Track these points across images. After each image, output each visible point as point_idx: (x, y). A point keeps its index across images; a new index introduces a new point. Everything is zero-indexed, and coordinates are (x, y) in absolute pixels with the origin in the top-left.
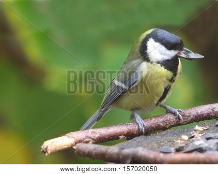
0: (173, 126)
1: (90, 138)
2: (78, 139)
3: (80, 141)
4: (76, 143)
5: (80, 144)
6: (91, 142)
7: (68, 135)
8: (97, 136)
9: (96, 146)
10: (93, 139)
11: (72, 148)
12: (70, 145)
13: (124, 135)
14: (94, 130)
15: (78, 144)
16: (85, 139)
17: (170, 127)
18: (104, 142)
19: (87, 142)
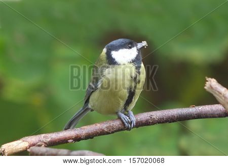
0: (116, 131)
1: (42, 142)
2: (32, 143)
3: (34, 145)
4: (30, 146)
5: (34, 147)
6: (43, 145)
7: (23, 139)
8: (49, 140)
9: (48, 149)
10: (45, 143)
11: (26, 150)
12: (25, 148)
13: (73, 139)
14: (46, 135)
15: (31, 148)
16: (38, 143)
17: (113, 132)
18: (55, 145)
19: (40, 146)
